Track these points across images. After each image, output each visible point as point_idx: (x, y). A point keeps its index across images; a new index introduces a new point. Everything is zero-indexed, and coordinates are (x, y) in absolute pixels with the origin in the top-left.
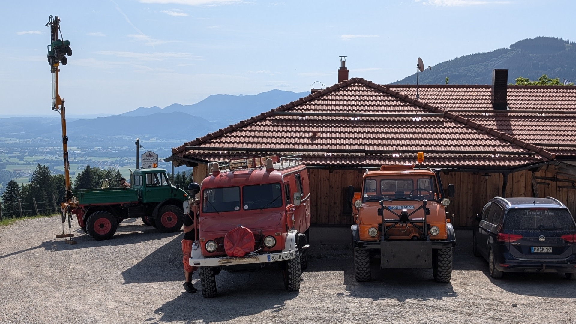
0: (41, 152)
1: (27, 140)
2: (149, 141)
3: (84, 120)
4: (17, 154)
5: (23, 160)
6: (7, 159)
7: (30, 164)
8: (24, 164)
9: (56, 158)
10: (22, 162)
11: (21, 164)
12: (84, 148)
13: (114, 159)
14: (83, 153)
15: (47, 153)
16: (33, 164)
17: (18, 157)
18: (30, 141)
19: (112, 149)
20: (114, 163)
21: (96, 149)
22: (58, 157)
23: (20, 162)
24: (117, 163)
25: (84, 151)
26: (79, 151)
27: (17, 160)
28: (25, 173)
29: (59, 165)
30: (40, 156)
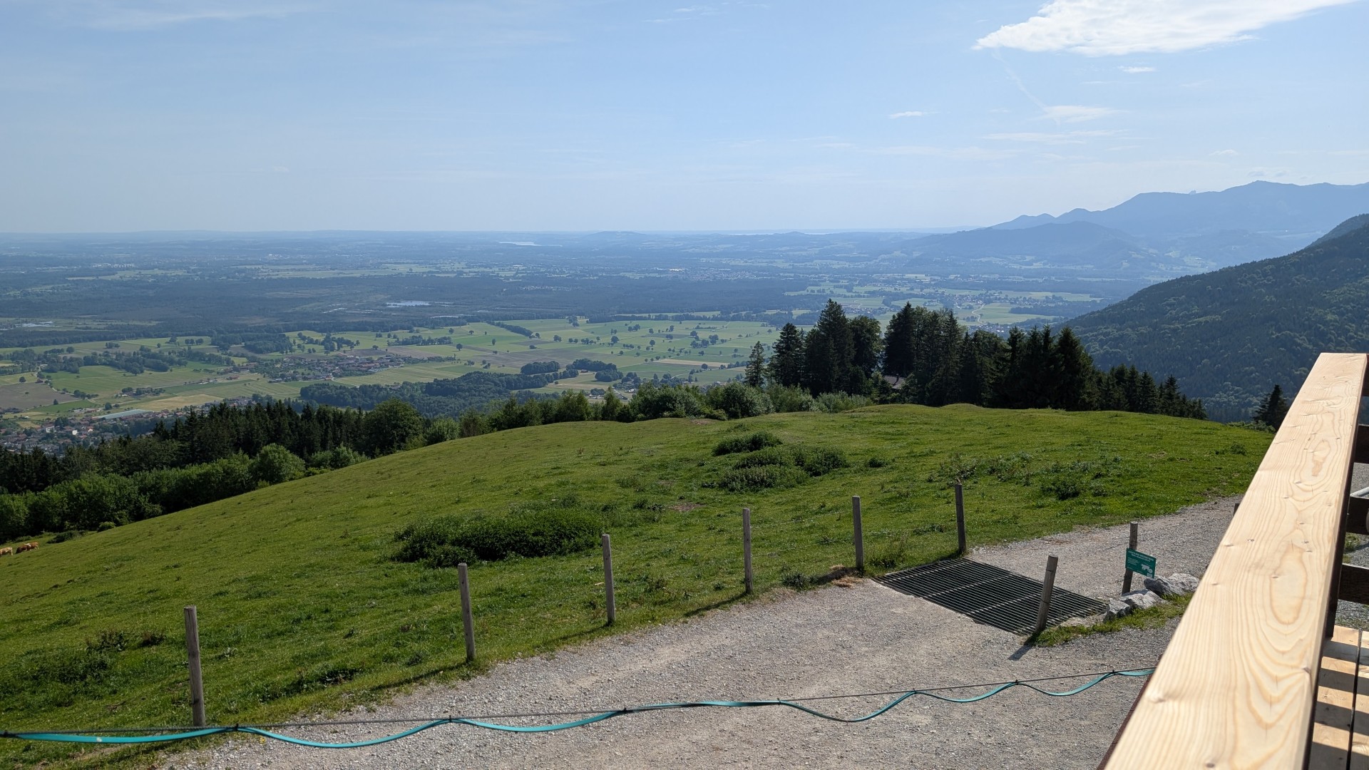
0: (876, 281)
1: (859, 263)
2: (1032, 267)
3: (939, 236)
4: (844, 282)
5: (851, 291)
6: (832, 289)
7: (860, 296)
8: (852, 297)
9: (896, 289)
10: (850, 294)
11: (849, 297)
12: (936, 275)
13: (977, 293)
14: (933, 283)
15: (884, 281)
16: (864, 297)
17: (846, 287)
18: (862, 266)
19: (974, 278)
20: (977, 298)
21: (952, 277)
22: (897, 287)
23: (848, 294)
24: (981, 299)
25: (934, 280)
26: (927, 280)
27: (843, 291)
28: (852, 309)
29: (898, 300)
30: (874, 285)
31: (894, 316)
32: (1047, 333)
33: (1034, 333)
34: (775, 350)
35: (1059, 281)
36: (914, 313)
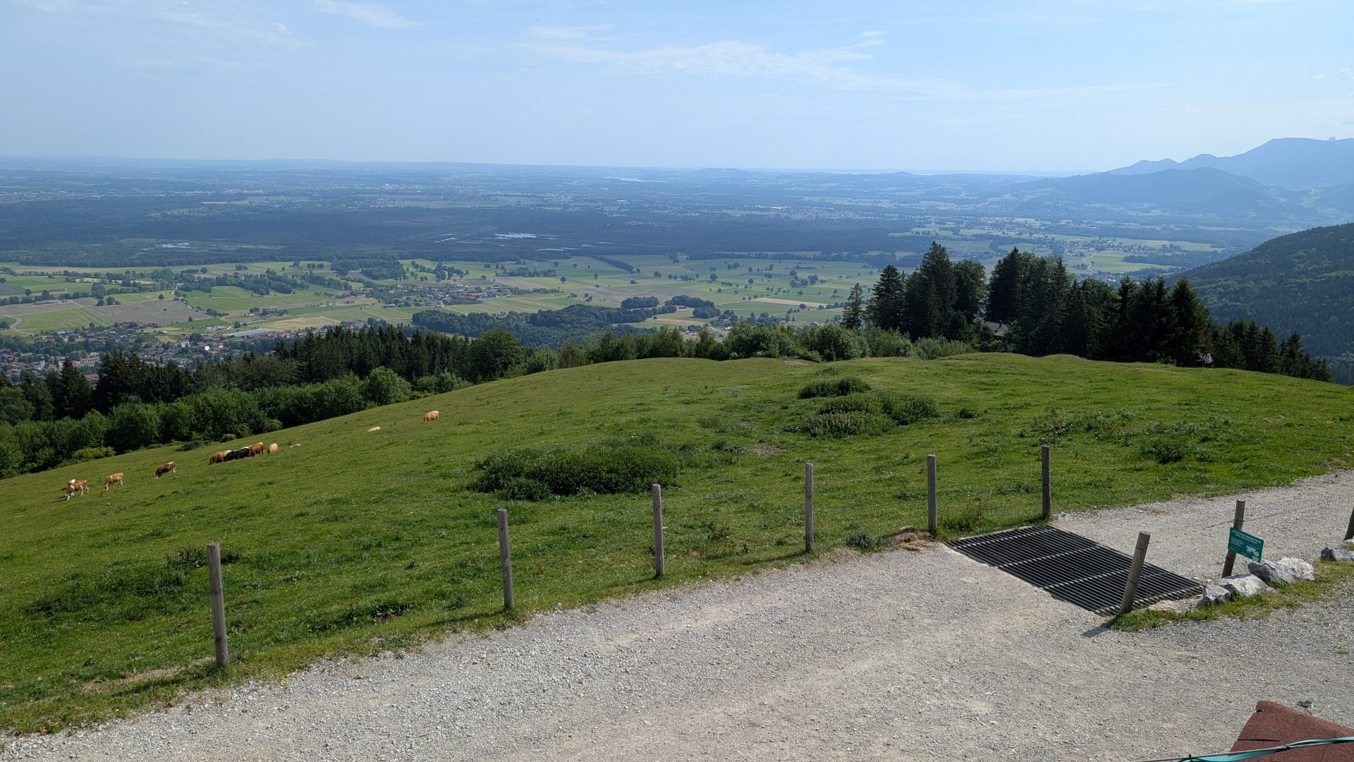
0: (984, 224)
1: (967, 206)
2: (1149, 214)
3: (1052, 179)
4: (951, 225)
5: (958, 234)
6: (937, 231)
8: (958, 240)
9: (1004, 233)
10: (957, 236)
11: (954, 240)
12: (1047, 220)
13: (1089, 240)
14: (1043, 228)
15: (992, 225)
16: (971, 240)
17: (952, 230)
18: (970, 208)
19: (1088, 224)
20: (1088, 245)
21: (1063, 222)
22: (1006, 231)
23: (953, 237)
24: (1093, 246)
25: (1045, 225)
26: (1037, 224)
27: (949, 234)
29: (1006, 244)
30: (981, 229)
31: (1000, 262)
32: (1161, 285)
33: (1147, 284)
34: (874, 292)
35: (1178, 229)
36: (1021, 259)
